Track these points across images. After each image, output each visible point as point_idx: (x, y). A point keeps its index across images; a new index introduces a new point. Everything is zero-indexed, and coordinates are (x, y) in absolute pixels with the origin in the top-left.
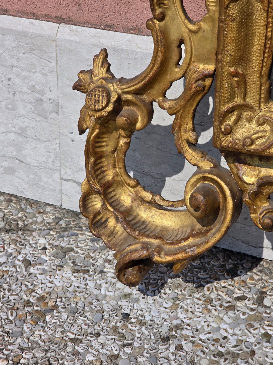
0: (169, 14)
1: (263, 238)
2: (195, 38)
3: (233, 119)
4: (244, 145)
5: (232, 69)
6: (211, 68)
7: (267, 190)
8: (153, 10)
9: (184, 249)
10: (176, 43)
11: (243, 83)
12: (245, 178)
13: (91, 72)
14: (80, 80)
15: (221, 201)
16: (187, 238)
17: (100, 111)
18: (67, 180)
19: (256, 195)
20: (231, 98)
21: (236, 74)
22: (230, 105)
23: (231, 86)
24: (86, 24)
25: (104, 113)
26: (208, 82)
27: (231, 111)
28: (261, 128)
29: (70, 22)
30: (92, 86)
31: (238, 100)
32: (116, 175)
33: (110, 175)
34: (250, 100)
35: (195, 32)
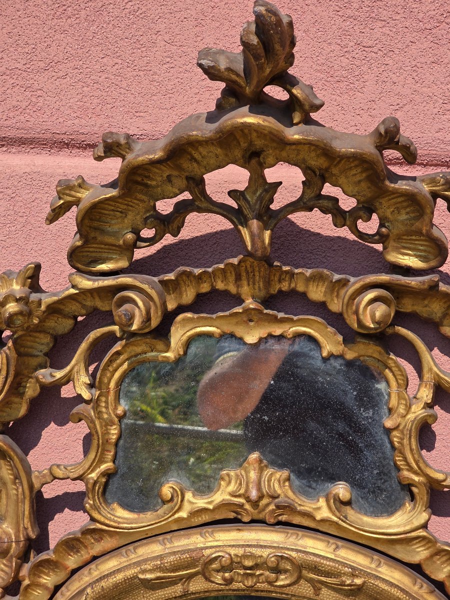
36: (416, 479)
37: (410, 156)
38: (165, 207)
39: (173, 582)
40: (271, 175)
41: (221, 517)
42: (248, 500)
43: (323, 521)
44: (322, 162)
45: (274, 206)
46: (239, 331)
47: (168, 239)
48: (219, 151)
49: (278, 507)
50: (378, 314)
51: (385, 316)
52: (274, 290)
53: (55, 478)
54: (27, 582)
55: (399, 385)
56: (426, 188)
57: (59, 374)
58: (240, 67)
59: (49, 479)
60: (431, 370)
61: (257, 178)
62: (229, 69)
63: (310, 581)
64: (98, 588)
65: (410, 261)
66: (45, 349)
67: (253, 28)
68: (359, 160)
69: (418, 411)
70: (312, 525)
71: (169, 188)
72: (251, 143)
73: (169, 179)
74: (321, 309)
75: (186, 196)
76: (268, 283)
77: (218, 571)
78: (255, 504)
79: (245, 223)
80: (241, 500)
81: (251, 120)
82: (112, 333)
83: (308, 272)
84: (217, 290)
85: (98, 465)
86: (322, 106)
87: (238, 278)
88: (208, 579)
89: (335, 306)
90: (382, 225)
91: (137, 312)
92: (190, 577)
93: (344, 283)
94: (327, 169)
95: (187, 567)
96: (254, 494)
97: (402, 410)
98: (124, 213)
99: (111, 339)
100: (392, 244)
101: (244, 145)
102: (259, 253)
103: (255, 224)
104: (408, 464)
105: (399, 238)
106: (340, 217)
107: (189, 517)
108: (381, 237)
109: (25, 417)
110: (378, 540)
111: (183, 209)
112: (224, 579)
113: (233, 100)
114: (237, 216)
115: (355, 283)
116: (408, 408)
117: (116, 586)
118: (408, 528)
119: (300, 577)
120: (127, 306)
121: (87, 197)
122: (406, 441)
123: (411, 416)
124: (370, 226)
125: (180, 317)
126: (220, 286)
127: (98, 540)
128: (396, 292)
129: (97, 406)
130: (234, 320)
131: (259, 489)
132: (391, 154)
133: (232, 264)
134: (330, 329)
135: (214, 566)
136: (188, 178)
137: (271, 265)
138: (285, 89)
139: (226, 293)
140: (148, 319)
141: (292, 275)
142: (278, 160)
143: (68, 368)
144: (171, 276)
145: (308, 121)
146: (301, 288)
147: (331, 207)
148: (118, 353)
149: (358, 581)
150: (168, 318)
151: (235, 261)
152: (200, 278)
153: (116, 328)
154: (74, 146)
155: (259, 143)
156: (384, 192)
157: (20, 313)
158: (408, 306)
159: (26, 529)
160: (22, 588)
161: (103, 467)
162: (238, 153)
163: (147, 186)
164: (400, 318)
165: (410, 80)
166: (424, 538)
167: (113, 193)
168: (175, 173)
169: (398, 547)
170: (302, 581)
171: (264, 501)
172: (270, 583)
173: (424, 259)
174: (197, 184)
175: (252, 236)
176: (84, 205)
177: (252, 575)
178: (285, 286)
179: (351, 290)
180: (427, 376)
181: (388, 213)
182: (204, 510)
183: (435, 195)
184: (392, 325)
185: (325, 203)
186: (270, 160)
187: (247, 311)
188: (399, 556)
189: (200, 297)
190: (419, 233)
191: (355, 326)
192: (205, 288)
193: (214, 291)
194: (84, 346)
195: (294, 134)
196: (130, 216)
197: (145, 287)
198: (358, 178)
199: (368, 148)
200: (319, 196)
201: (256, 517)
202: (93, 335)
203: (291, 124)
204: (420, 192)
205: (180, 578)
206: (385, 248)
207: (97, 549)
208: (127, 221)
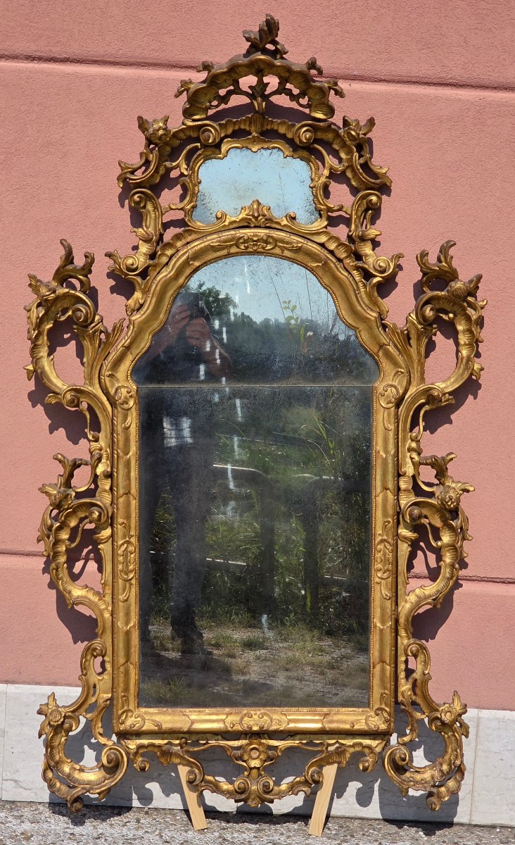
0: (89, 673)
1: (132, 794)
2: (101, 683)
3: (124, 717)
4: (131, 727)
5: (123, 694)
6: (110, 695)
7: (141, 751)
8: (82, 672)
9: (105, 785)
10: (92, 686)
11: (127, 701)
12: (130, 746)
13: (47, 704)
14: (40, 708)
15: (120, 758)
16: (104, 781)
17: (58, 721)
18: (7, 780)
19: (136, 753)
20: (123, 707)
21: (124, 696)
22: (123, 710)
23: (123, 702)
24: (24, 683)
25: (59, 723)
26: (108, 702)
27: (123, 713)
28: (137, 720)
29: (13, 682)
30: (50, 711)
31: (126, 708)
32: (60, 757)
33: (57, 758)
34: (131, 707)
35: (101, 680)
36: (322, 207)
37: (320, 72)
38: (222, 92)
39: (223, 249)
40: (266, 80)
41: (243, 225)
42: (253, 216)
43: (285, 225)
44: (287, 75)
45: (266, 93)
46: (250, 146)
47: (223, 106)
48: (246, 69)
49: (266, 220)
50: (307, 136)
51: (310, 137)
52: (264, 129)
53: (172, 209)
54: (159, 253)
55: (315, 169)
56: (326, 85)
57: (174, 164)
58: (258, 38)
59: (169, 209)
60: (328, 162)
61: (260, 81)
62: (254, 38)
63: (279, 247)
64: (193, 250)
65: (320, 115)
66: (168, 154)
67: (265, 24)
68: (301, 73)
69: (323, 179)
70: (280, 227)
71: (225, 84)
72: (259, 67)
73: (225, 80)
74: (283, 137)
75: (232, 88)
76: (262, 126)
77: (242, 243)
78: (256, 218)
79: (256, 99)
80: (251, 217)
81: (262, 57)
82: (197, 147)
83: (279, 121)
84: (241, 129)
85: (190, 203)
86: (287, 52)
87: (250, 123)
88: (238, 247)
89: (290, 136)
90: (309, 101)
91: (211, 135)
92: (231, 246)
93: (294, 125)
94: (289, 77)
95: (230, 241)
96: (256, 215)
97: (316, 179)
98: (206, 94)
99: (196, 149)
100: (313, 108)
101: (256, 67)
102: (261, 111)
103: (259, 99)
104: (319, 202)
105: (316, 106)
106: (293, 98)
107: (229, 225)
108: (308, 106)
109: (158, 183)
110: (306, 233)
111: (230, 93)
112: (245, 246)
113: (254, 49)
114: (252, 97)
115: (298, 125)
116: (319, 179)
117: (201, 248)
118: (319, 228)
119: (276, 245)
120: (206, 133)
121: (193, 87)
122: (318, 192)
123: (320, 181)
124: (304, 101)
125: (225, 140)
126: (242, 127)
127: (190, 235)
128: (314, 129)
129: (190, 178)
130: (248, 141)
131: (258, 212)
132: (313, 72)
133: (248, 117)
134: (287, 145)
135: (241, 241)
136: (233, 80)
137: (264, 118)
138: (274, 45)
139: (245, 130)
140: (215, 139)
141: (272, 122)
142: (270, 74)
143: (178, 161)
144: (224, 122)
145: (282, 58)
146: (275, 128)
147: (289, 93)
148: (200, 155)
149: (300, 245)
150: (222, 140)
151: (250, 116)
152: (235, 123)
153: (199, 144)
154: (177, 67)
155: (262, 66)
156: (310, 87)
157: (164, 134)
158: (320, 135)
159: (159, 230)
160: (157, 256)
161: (192, 204)
162: (254, 70)
163: (217, 83)
164: (316, 141)
165: (320, 42)
166: (325, 232)
167: (205, 85)
168: (228, 78)
169: (315, 236)
170: (277, 248)
171: (260, 217)
172: (263, 248)
173: (325, 115)
174: (236, 83)
175: (258, 104)
176: (191, 91)
177: (256, 245)
178: (269, 127)
179: (297, 128)
180: (326, 165)
181: (312, 96)
182: (235, 222)
183: (330, 88)
184: (313, 143)
185: (287, 91)
186: (266, 73)
187: (254, 137)
188: (316, 240)
189: (234, 131)
190: (323, 103)
191: (298, 142)
192: (237, 127)
193: (240, 129)
194: (184, 152)
195: (278, 63)
196: (209, 96)
197: (214, 125)
198: (300, 81)
199: (305, 69)
200: (285, 89)
201: (257, 225)
202: (188, 147)
203: (276, 59)
204: (324, 87)
205: (227, 246)
206: (310, 111)
207: (189, 239)
208: (207, 98)
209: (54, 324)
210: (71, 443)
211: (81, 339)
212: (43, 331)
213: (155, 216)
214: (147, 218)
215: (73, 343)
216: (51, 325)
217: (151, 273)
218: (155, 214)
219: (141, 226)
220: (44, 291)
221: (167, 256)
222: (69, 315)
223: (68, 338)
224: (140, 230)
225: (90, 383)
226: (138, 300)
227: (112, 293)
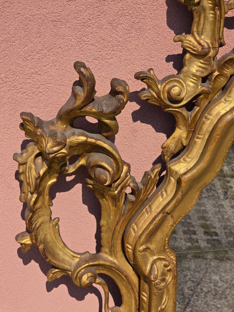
209: (58, 178)
210: (74, 299)
211: (98, 197)
212: (44, 190)
213: (215, 18)
214: (199, 20)
215: (79, 187)
216: (54, 180)
217: (202, 103)
218: (215, 14)
219: (189, 31)
220: (49, 145)
221: (227, 77)
222: (82, 166)
223: (71, 181)
224: (190, 38)
225: (110, 251)
226: (180, 139)
227: (135, 120)
